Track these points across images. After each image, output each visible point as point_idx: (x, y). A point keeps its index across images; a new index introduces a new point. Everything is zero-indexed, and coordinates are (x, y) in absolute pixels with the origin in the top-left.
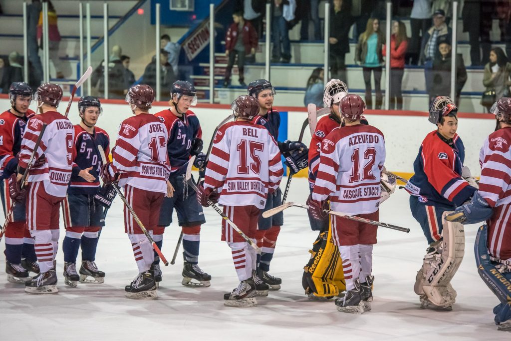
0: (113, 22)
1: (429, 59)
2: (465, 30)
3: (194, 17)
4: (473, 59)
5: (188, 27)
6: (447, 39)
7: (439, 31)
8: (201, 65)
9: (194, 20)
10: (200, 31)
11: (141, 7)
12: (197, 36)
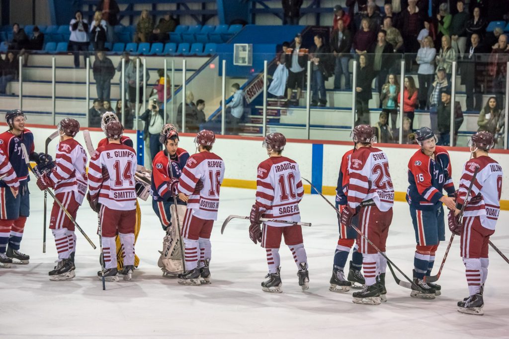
0: (190, 74)
1: (434, 105)
2: (462, 84)
3: (253, 70)
4: (467, 106)
5: (248, 78)
6: (447, 90)
7: (441, 84)
8: (257, 107)
9: (253, 73)
10: (256, 81)
11: (212, 62)
12: (254, 85)
